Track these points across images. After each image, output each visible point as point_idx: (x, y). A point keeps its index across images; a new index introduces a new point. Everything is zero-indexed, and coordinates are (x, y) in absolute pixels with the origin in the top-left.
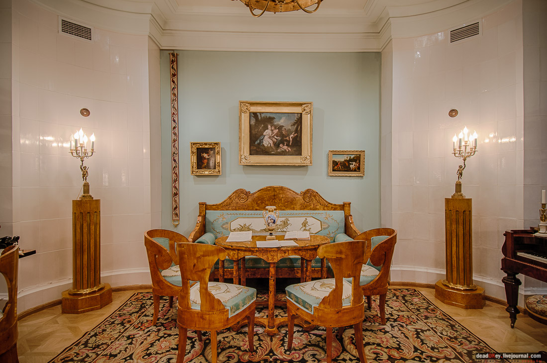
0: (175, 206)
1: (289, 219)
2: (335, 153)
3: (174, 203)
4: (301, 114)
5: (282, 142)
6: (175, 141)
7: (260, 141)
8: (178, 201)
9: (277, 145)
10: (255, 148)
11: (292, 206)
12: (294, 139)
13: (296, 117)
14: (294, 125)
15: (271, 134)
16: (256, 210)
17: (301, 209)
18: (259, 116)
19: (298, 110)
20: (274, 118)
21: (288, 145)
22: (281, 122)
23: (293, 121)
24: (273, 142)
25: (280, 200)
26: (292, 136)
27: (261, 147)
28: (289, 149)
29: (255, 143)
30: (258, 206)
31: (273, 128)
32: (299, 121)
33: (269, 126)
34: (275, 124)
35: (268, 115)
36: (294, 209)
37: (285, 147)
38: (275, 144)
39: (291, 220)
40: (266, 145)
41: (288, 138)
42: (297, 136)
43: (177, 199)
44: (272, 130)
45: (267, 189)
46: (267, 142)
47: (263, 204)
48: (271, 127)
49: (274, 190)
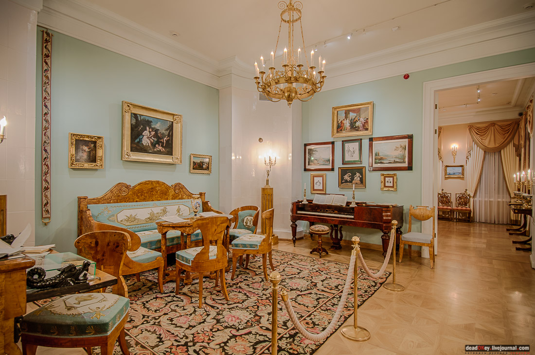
0: (45, 202)
1: (167, 207)
2: (195, 156)
3: (44, 198)
4: (172, 122)
5: (158, 142)
6: (46, 129)
7: (140, 140)
8: (49, 196)
9: (154, 145)
10: (135, 146)
11: (166, 197)
12: (167, 141)
13: (169, 124)
14: (167, 130)
15: (149, 135)
16: (137, 201)
17: (172, 199)
18: (139, 117)
19: (170, 119)
20: (151, 122)
21: (162, 146)
22: (157, 126)
23: (167, 127)
24: (151, 142)
25: (157, 192)
26: (165, 139)
27: (140, 145)
28: (163, 149)
29: (135, 141)
30: (138, 198)
31: (151, 130)
32: (171, 128)
33: (148, 128)
34: (153, 126)
35: (147, 118)
36: (167, 199)
37: (160, 148)
38: (152, 143)
39: (169, 208)
40: (145, 144)
41: (162, 140)
42: (169, 139)
43: (48, 194)
44: (150, 132)
45: (146, 183)
46: (146, 141)
47: (143, 196)
48: (149, 129)
49: (152, 183)
